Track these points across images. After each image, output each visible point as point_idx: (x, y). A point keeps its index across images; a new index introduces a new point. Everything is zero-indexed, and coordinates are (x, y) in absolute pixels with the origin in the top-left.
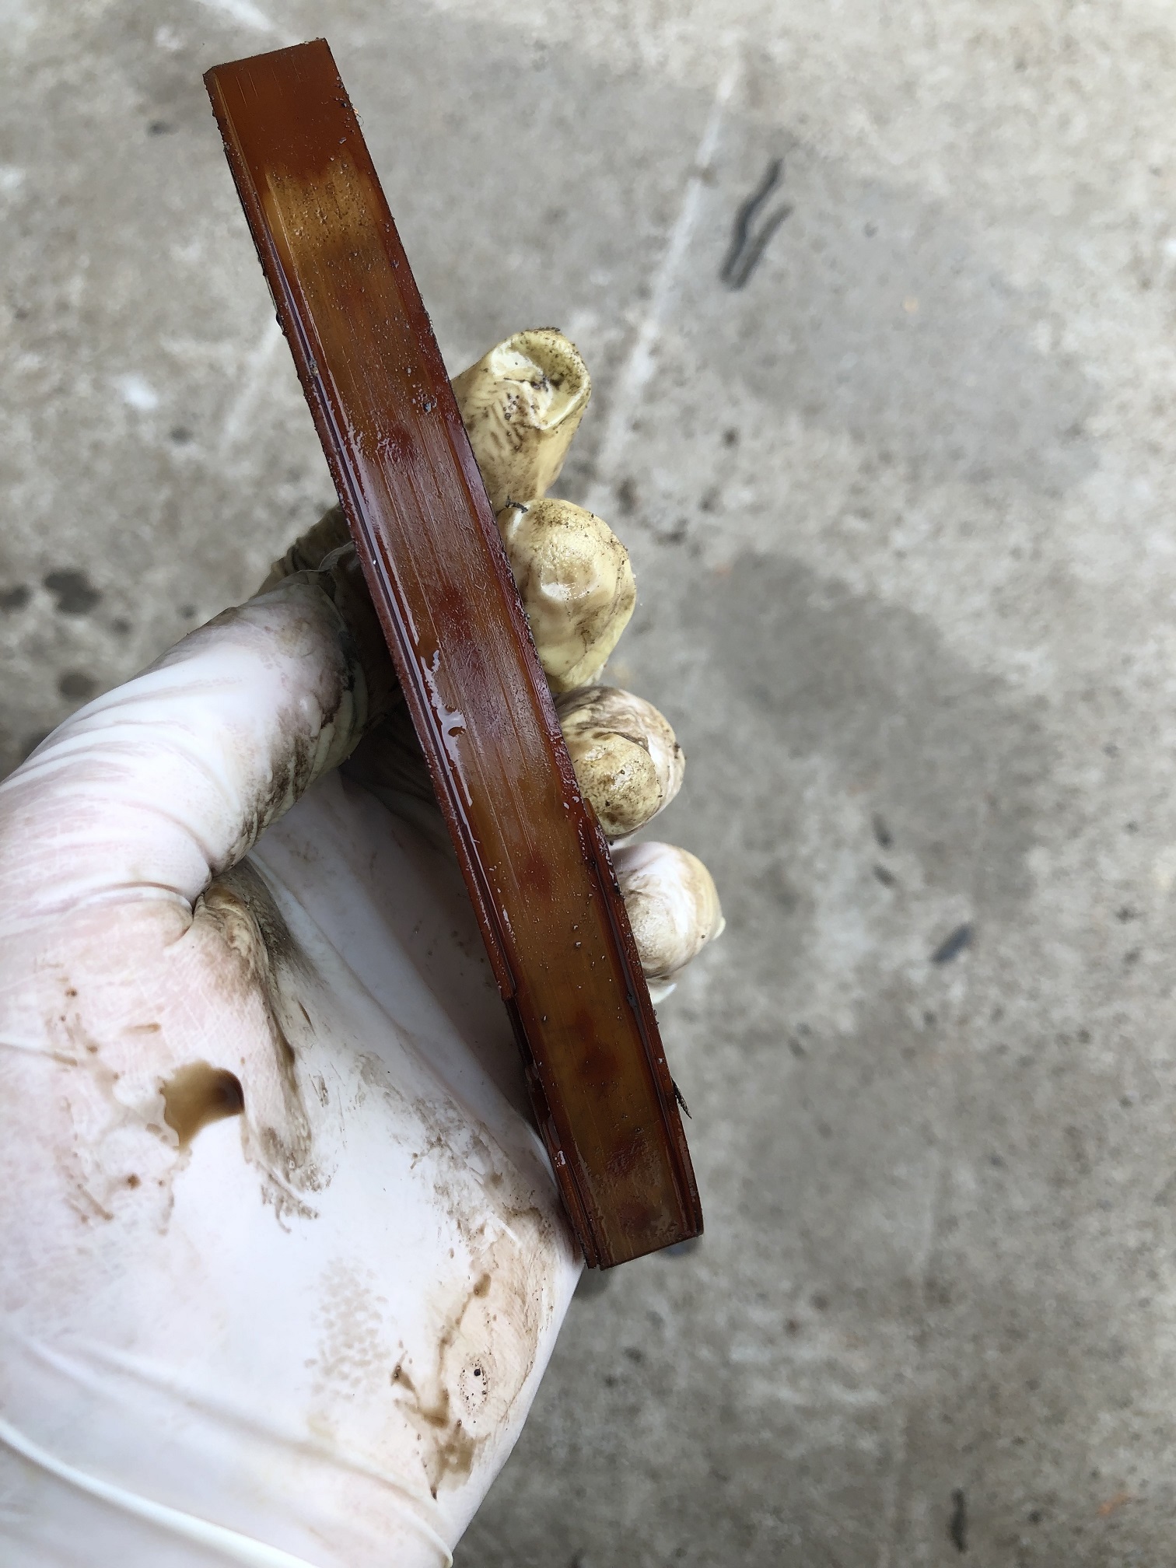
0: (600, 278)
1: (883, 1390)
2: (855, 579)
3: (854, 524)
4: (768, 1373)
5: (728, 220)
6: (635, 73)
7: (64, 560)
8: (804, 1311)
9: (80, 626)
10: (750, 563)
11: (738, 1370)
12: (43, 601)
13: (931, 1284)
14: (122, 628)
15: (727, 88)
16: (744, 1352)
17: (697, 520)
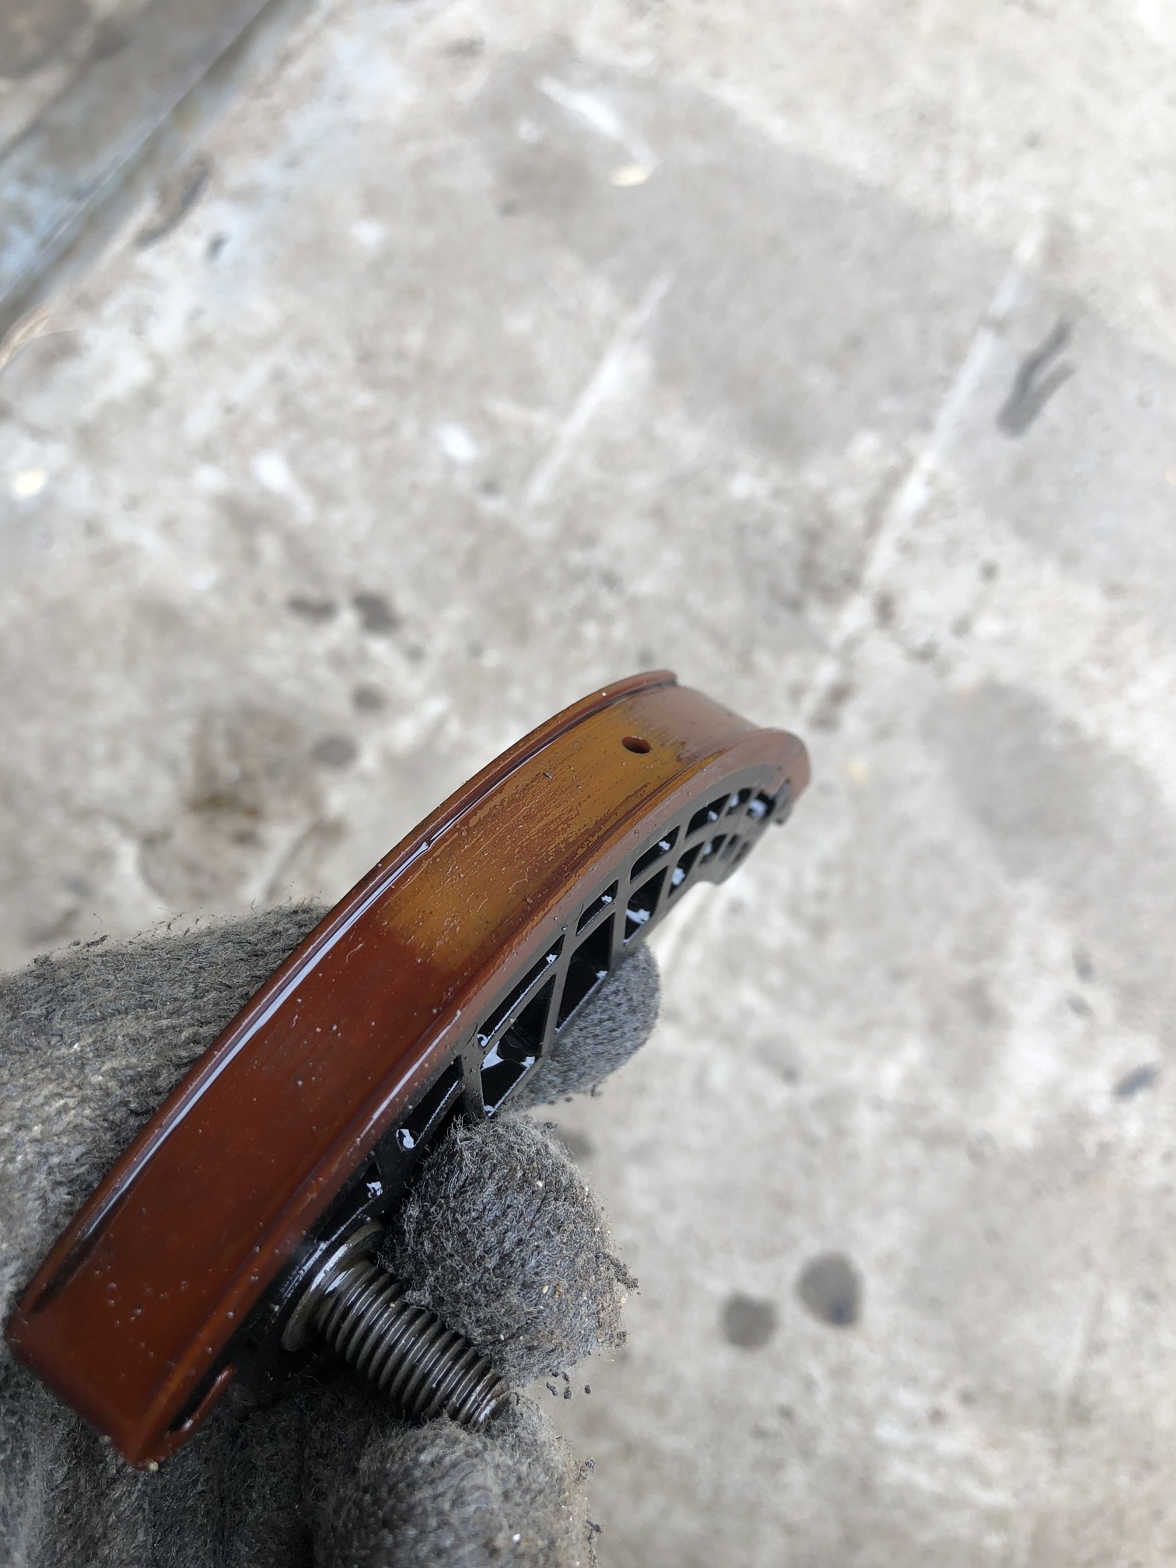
0: (888, 405)
1: (1016, 1494)
2: (1090, 722)
3: (1094, 672)
4: (910, 1455)
5: (1011, 370)
6: (945, 223)
7: (372, 583)
8: (948, 1402)
9: (379, 647)
10: (992, 691)
11: (882, 1448)
12: (348, 619)
13: (1074, 1402)
14: (415, 655)
15: (1028, 249)
16: (889, 1431)
17: (948, 643)
